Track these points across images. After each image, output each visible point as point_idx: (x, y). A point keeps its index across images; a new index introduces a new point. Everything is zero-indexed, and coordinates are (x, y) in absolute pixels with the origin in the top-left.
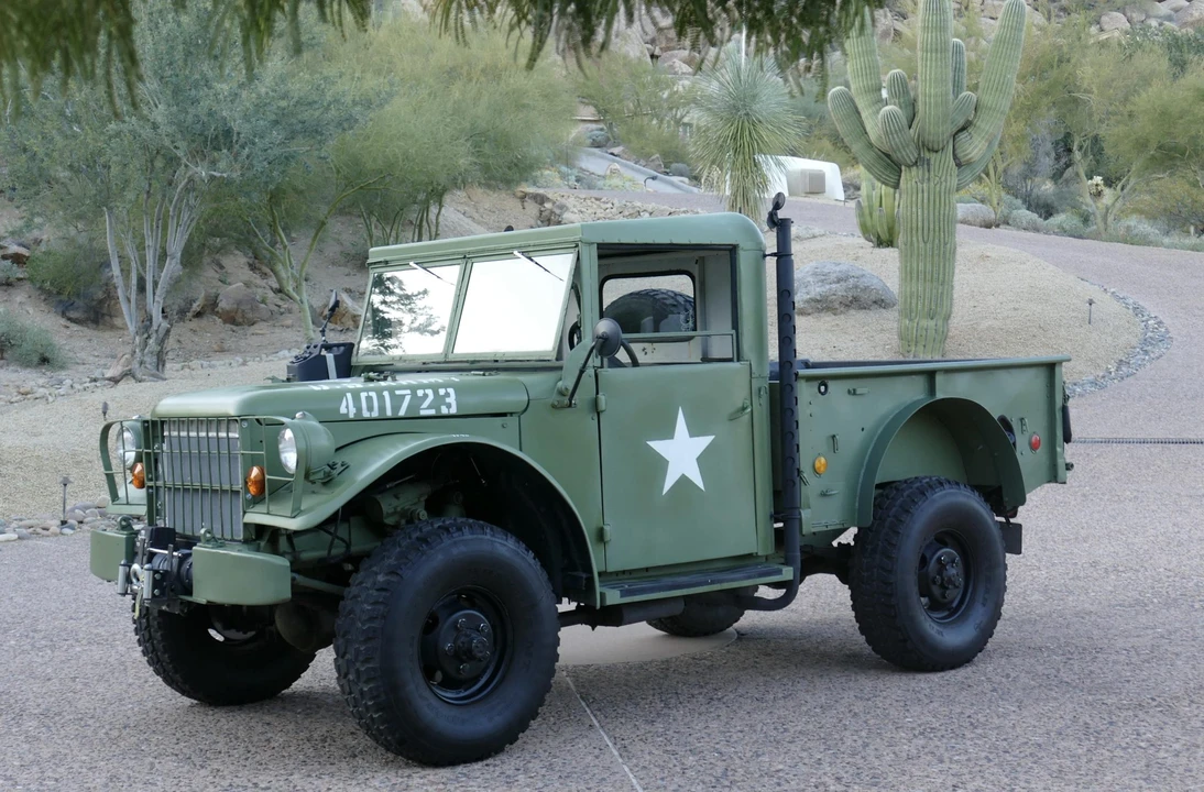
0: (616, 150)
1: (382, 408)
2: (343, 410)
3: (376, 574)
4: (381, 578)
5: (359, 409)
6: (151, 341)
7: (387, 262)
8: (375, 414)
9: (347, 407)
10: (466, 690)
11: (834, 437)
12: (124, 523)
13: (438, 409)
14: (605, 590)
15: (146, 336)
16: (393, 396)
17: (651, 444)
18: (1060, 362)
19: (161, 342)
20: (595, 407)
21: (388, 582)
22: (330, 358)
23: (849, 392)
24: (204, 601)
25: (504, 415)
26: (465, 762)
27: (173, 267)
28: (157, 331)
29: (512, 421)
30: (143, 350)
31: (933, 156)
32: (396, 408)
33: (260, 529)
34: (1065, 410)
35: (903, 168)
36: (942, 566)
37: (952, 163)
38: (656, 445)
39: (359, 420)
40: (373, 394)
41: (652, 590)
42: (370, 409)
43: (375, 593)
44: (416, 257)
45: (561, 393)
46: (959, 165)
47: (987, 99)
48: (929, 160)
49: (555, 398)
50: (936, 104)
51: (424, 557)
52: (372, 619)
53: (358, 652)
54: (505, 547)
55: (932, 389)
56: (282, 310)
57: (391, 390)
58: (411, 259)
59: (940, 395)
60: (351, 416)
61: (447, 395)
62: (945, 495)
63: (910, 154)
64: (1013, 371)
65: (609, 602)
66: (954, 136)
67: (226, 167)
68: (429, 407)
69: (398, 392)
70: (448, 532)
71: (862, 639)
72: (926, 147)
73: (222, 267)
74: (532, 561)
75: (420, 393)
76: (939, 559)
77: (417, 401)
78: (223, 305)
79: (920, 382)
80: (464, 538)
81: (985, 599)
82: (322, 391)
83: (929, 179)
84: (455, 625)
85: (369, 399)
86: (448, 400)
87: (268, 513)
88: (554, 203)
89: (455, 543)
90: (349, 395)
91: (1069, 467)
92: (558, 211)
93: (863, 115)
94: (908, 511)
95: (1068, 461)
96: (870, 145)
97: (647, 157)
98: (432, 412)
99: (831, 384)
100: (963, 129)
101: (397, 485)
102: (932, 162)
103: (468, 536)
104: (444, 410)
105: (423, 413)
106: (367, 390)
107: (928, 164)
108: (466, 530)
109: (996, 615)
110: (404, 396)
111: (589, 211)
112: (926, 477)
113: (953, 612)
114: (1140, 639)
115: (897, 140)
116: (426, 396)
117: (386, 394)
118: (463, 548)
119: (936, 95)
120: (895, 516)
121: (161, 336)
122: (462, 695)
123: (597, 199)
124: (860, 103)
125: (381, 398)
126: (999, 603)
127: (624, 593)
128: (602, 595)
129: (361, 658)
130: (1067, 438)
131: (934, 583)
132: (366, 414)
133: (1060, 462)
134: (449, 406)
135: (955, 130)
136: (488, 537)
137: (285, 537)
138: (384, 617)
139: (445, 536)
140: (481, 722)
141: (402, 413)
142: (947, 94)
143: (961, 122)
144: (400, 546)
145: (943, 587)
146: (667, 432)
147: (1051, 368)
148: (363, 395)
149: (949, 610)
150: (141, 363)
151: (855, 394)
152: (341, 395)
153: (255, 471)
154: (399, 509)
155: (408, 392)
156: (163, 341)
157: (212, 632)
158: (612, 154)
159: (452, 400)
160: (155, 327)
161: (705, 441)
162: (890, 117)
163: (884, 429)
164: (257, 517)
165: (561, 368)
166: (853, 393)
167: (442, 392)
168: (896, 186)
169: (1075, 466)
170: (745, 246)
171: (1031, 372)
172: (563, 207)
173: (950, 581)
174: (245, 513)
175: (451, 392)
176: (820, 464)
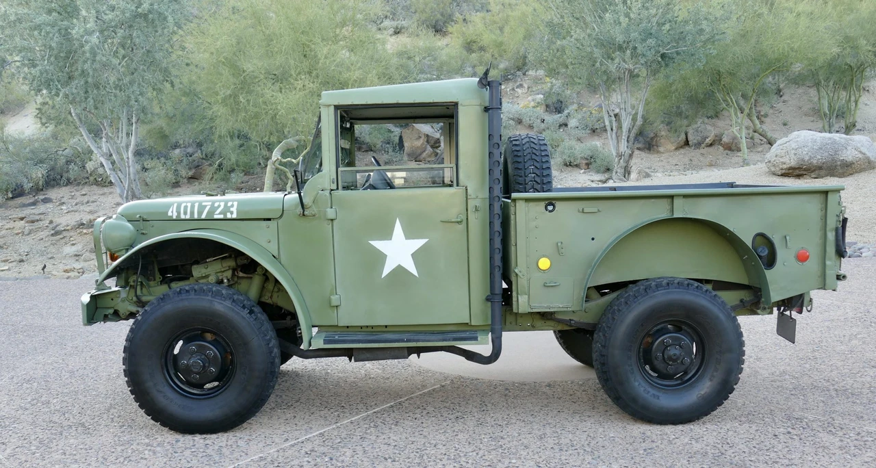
1: (192, 213)
2: (170, 214)
5: (179, 213)
6: (621, 161)
8: (188, 217)
9: (172, 212)
11: (558, 243)
13: (225, 215)
17: (370, 242)
23: (578, 211)
25: (269, 219)
29: (273, 224)
32: (200, 213)
38: (376, 244)
39: (178, 220)
40: (188, 204)
42: (185, 213)
55: (672, 211)
59: (677, 215)
60: (174, 217)
65: (315, 346)
68: (219, 214)
69: (204, 204)
75: (217, 204)
77: (227, 209)
80: (190, 297)
85: (186, 207)
86: (231, 209)
90: (175, 205)
91: (840, 278)
95: (841, 273)
98: (221, 216)
99: (557, 203)
101: (214, 260)
104: (229, 216)
105: (216, 217)
110: (206, 206)
116: (219, 206)
117: (196, 205)
118: (186, 304)
125: (193, 207)
130: (841, 253)
132: (183, 217)
133: (831, 274)
134: (232, 213)
136: (209, 298)
141: (203, 217)
146: (386, 235)
147: (824, 195)
148: (183, 205)
152: (169, 205)
155: (210, 204)
159: (234, 209)
161: (420, 242)
163: (616, 239)
166: (582, 211)
167: (230, 204)
169: (848, 279)
175: (235, 204)
176: (544, 263)
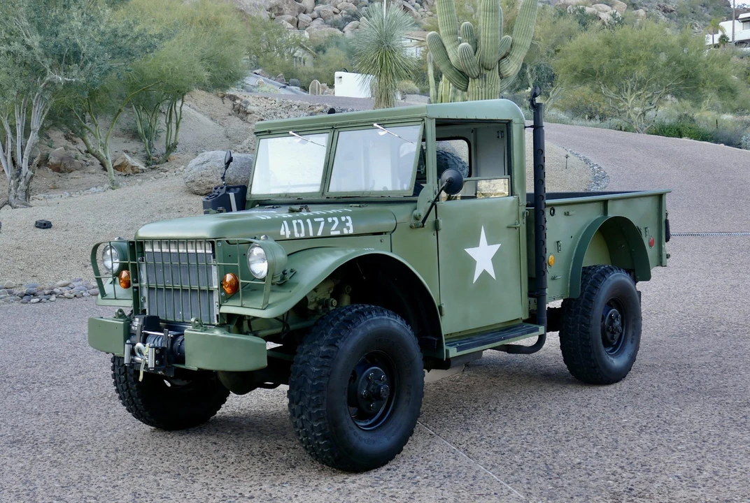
0: (257, 71)
1: (307, 231)
2: (282, 233)
3: (319, 346)
4: (323, 349)
5: (292, 233)
6: (21, 183)
7: (270, 131)
8: (303, 235)
9: (285, 230)
10: (370, 420)
11: (558, 242)
12: (120, 313)
13: (342, 231)
14: (448, 348)
15: (17, 180)
16: (313, 222)
17: (467, 250)
18: (665, 193)
19: (28, 184)
20: (436, 227)
21: (328, 352)
22: (232, 195)
23: (565, 214)
24: (195, 368)
25: (381, 233)
26: (374, 468)
27: (33, 137)
28: (25, 177)
29: (386, 238)
30: (16, 189)
31: (488, 73)
32: (315, 231)
33: (230, 317)
34: (667, 222)
35: (470, 79)
36: (612, 320)
37: (498, 77)
38: (470, 251)
39: (293, 239)
40: (300, 221)
41: (473, 346)
42: (299, 232)
43: (321, 360)
44: (293, 128)
45: (416, 218)
46: (501, 78)
47: (518, 40)
48: (485, 75)
49: (413, 222)
50: (491, 43)
51: (351, 334)
52: (320, 378)
53: (310, 400)
54: (395, 323)
55: (605, 211)
56: (88, 163)
57: (312, 218)
58: (290, 129)
59: (610, 215)
60: (288, 237)
61: (347, 221)
62: (615, 276)
63: (475, 71)
64: (641, 199)
65: (451, 355)
66: (499, 62)
67: (76, 75)
68: (336, 230)
69: (316, 220)
70: (364, 315)
71: (566, 366)
72: (484, 67)
73: (49, 138)
74: (410, 332)
75: (330, 220)
76: (611, 315)
77: (328, 226)
78: (52, 160)
79: (599, 207)
80: (374, 318)
81: (632, 339)
82: (267, 220)
83: (485, 86)
84: (367, 378)
85: (298, 225)
86: (347, 224)
87: (242, 306)
88: (241, 100)
89: (369, 323)
90: (285, 222)
91: (668, 256)
92: (244, 105)
93: (447, 49)
94: (597, 288)
95: (668, 253)
96: (451, 66)
97: (276, 75)
98: (338, 233)
99: (556, 208)
100: (504, 57)
102: (487, 76)
103: (376, 318)
104: (346, 232)
105: (333, 233)
106: (297, 218)
107: (485, 77)
108: (374, 313)
109: (637, 348)
110: (320, 222)
111: (262, 105)
112: (602, 266)
113: (615, 347)
114: (703, 358)
115: (469, 63)
116: (334, 222)
117: (308, 221)
118: (373, 326)
119: (491, 37)
120: (588, 291)
121: (28, 180)
122: (368, 423)
123: (265, 98)
124: (446, 41)
125: (305, 224)
126: (638, 341)
127: (459, 349)
128: (447, 351)
129: (313, 405)
130: (667, 240)
131: (608, 330)
132: (297, 235)
133: (664, 254)
134: (348, 228)
135: (500, 57)
136: (386, 317)
137: (247, 322)
138: (329, 376)
139: (362, 318)
140: (383, 441)
141: (319, 234)
142: (497, 37)
143: (504, 53)
144: (333, 326)
145: (613, 333)
146: (476, 243)
147: (660, 197)
148: (294, 222)
149: (613, 346)
150: (15, 197)
151: (568, 215)
152: (280, 222)
153: (229, 277)
154: (318, 299)
155: (322, 219)
156: (29, 183)
157: (166, 381)
158: (255, 73)
159: (350, 224)
160: (23, 174)
161: (496, 247)
162: (465, 48)
163: (583, 236)
164: (229, 309)
165: (416, 202)
166: (567, 214)
167: (343, 219)
168: (466, 90)
170: (516, 120)
171: (650, 200)
172: (247, 103)
173: (617, 329)
174: (220, 306)
175: (349, 219)
176: (551, 260)
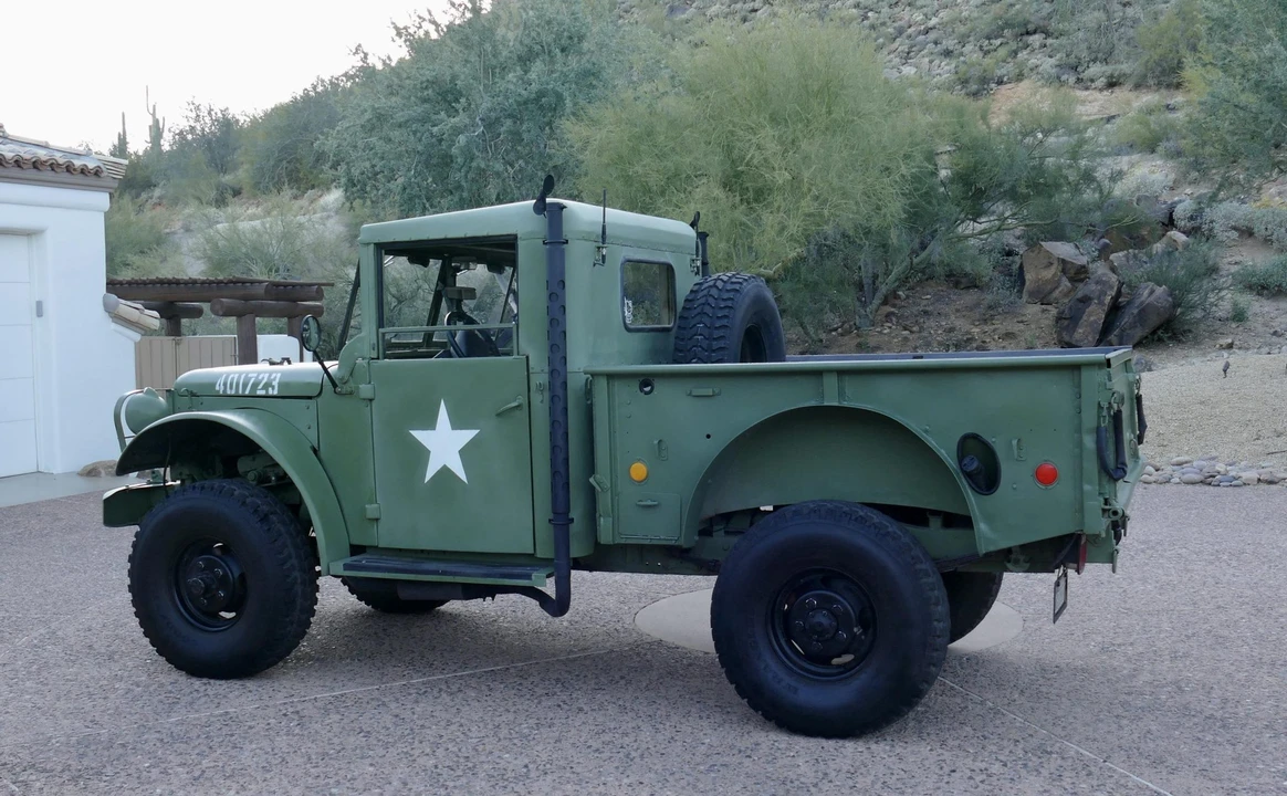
1: (238, 387)
2: (217, 388)
5: (225, 386)
8: (233, 392)
9: (220, 385)
11: (661, 441)
13: (267, 391)
17: (414, 433)
25: (309, 398)
29: (313, 403)
32: (245, 387)
38: (419, 435)
39: (223, 396)
40: (236, 376)
42: (231, 388)
60: (220, 393)
61: (275, 379)
65: (332, 572)
68: (263, 388)
69: (250, 375)
75: (261, 376)
85: (233, 380)
86: (274, 383)
90: (224, 377)
98: (263, 393)
104: (271, 392)
105: (259, 393)
110: (251, 378)
116: (264, 379)
117: (243, 376)
125: (239, 377)
132: (229, 392)
134: (273, 388)
141: (247, 392)
148: (231, 377)
152: (218, 377)
155: (255, 375)
159: (276, 383)
161: (468, 435)
167: (273, 376)
175: (279, 375)
176: (639, 470)
